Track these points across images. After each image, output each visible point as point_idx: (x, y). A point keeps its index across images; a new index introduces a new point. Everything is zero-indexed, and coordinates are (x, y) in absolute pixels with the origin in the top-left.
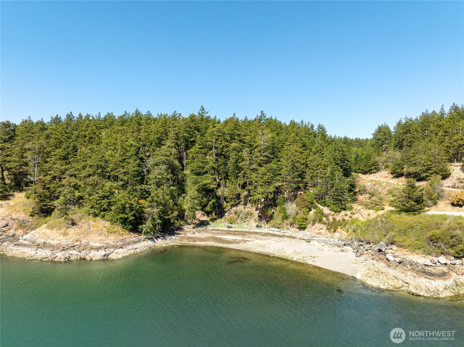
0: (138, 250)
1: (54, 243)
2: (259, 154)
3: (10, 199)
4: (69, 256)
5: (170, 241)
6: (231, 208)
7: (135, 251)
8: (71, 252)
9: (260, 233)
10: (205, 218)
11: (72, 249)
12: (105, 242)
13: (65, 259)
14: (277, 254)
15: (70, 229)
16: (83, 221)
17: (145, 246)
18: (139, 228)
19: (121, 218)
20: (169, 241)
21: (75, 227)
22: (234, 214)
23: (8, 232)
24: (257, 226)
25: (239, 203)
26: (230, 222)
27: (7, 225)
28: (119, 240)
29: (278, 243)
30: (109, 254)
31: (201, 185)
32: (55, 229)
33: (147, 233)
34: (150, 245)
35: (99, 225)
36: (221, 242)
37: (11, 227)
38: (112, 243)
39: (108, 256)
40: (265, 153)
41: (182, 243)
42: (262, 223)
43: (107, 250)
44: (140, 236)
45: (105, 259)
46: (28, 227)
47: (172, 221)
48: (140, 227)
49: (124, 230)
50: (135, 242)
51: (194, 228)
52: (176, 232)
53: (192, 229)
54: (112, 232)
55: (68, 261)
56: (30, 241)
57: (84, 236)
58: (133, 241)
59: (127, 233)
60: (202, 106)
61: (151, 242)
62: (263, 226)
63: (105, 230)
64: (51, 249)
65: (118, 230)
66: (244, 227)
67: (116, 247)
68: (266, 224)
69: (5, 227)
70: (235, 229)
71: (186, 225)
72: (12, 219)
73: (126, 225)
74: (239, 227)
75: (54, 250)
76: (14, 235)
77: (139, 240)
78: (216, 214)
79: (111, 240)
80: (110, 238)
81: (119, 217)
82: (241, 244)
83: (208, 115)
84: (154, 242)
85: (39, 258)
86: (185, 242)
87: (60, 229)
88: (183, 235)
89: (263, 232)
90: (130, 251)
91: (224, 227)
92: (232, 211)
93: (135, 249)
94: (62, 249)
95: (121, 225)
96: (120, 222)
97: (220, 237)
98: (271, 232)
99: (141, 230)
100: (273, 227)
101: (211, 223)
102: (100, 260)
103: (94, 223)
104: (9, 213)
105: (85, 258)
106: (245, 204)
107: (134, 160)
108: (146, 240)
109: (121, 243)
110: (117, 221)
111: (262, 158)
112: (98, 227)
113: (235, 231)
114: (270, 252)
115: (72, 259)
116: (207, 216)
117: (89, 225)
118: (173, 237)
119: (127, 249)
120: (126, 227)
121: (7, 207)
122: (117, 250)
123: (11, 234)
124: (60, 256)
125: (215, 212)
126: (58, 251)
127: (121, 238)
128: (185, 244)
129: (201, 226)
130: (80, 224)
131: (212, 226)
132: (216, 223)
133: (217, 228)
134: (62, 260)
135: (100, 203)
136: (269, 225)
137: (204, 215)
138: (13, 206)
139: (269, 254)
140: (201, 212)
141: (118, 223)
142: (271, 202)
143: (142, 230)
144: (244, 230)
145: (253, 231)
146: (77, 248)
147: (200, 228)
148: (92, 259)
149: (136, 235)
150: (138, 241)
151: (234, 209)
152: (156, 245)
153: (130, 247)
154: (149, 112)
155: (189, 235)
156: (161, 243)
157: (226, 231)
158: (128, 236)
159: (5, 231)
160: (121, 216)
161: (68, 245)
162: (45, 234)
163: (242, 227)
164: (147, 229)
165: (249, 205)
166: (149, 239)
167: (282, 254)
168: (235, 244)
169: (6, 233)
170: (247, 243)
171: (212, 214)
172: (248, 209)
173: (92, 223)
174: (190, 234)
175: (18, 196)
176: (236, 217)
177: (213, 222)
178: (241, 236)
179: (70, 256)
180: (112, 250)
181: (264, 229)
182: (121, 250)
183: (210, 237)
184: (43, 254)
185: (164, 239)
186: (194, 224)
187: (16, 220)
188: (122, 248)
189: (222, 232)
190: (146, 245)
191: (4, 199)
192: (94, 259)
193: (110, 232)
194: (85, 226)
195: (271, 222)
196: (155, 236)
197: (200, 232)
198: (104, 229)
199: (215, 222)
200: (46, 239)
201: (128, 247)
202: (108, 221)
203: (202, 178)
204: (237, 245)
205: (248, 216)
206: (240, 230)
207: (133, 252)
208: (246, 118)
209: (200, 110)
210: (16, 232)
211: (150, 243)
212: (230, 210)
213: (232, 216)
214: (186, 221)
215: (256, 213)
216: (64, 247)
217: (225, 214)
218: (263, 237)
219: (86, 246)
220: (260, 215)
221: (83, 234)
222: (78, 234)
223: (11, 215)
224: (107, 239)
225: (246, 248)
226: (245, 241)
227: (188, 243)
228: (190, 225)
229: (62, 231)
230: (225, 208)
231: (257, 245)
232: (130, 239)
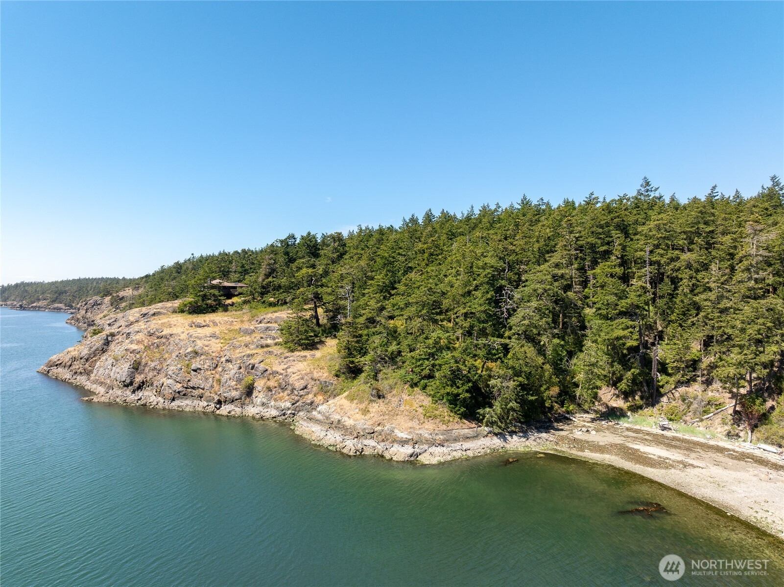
0: (470, 454)
1: (349, 422)
2: (746, 275)
3: (318, 349)
4: (362, 448)
5: (535, 443)
6: (676, 387)
7: (464, 453)
8: (366, 442)
9: (728, 450)
10: (620, 403)
11: (369, 437)
12: (417, 432)
13: (356, 453)
14: (746, 513)
15: (374, 405)
16: (394, 392)
17: (485, 447)
18: (478, 413)
19: (448, 394)
20: (531, 442)
21: (381, 401)
22: (680, 401)
23: (306, 397)
24: (729, 435)
25: (693, 379)
26: (670, 417)
27: (306, 387)
28: (440, 430)
29: (764, 484)
30: (420, 454)
31: (608, 339)
32: (355, 401)
33: (491, 424)
34: (495, 446)
35: (414, 402)
36: (631, 460)
37: (310, 390)
38: (426, 435)
39: (417, 457)
40: (761, 272)
41: (556, 450)
42: (741, 428)
43: (417, 446)
44: (480, 426)
45: (412, 462)
46: (330, 392)
47: (547, 405)
48: (481, 411)
49: (452, 414)
50: (467, 438)
51: (593, 420)
52: (555, 424)
53: (588, 422)
54: (430, 417)
55: (360, 455)
56: (324, 415)
57: (389, 419)
58: (464, 435)
59: (457, 419)
60: (645, 178)
61: (499, 441)
62: (742, 434)
63: (422, 411)
64: (342, 433)
65: (442, 413)
66: (699, 433)
67: (432, 443)
68: (750, 433)
69: (303, 389)
70: (675, 434)
71: (579, 413)
72: (312, 379)
73: (456, 405)
74: (685, 431)
75: (345, 435)
76: (312, 403)
77: (476, 435)
78: (642, 398)
79: (427, 429)
80: (427, 427)
81: (446, 391)
82: (673, 470)
83: (657, 194)
84: (505, 440)
85: (326, 445)
86: (565, 449)
87: (361, 402)
88: (568, 432)
89: (737, 449)
90: (454, 453)
91: (654, 427)
92: (677, 395)
93: (466, 450)
94: (355, 435)
95: (448, 404)
96: (448, 400)
97: (636, 447)
98: (758, 453)
99: (481, 417)
100: (766, 440)
101: (629, 413)
102: (403, 462)
103: (408, 398)
104: (310, 370)
105: (383, 456)
106: (708, 382)
107: (484, 293)
108: (490, 435)
109: (442, 437)
110: (443, 397)
111: (752, 283)
112: (411, 406)
113: (675, 439)
114: (732, 503)
115: (366, 453)
116: (624, 399)
117: (400, 401)
118: (544, 435)
119: (451, 448)
120: (457, 409)
121: (311, 360)
122: (433, 449)
123: (309, 401)
124: (350, 446)
125: (641, 392)
126: (351, 437)
127: (444, 427)
128: (560, 452)
129: (608, 419)
130: (389, 396)
131: (631, 421)
132: (640, 415)
133: (638, 427)
134: (351, 454)
135: (422, 365)
136: (757, 435)
137: (618, 396)
138: (319, 359)
139: (727, 507)
140: (613, 390)
141: (445, 400)
142: (769, 382)
143: (484, 417)
144: (695, 439)
145: (716, 443)
146: (375, 436)
147: (603, 422)
148: (392, 458)
149: (474, 425)
150: (474, 437)
151: (682, 389)
152: (508, 446)
153: (457, 445)
154: (542, 200)
155: (578, 434)
156: (516, 444)
157: (654, 435)
158: (457, 426)
159: (302, 395)
160: (448, 389)
161: (365, 429)
162: (342, 407)
163: (692, 432)
164: (492, 417)
165: (717, 385)
166: (496, 434)
167: (759, 516)
168: (662, 468)
169: (303, 398)
170: (689, 470)
171: (634, 397)
172: (712, 394)
173: (405, 397)
174: (580, 433)
175: (330, 343)
176: (683, 407)
177: (634, 412)
178: (682, 451)
179: (364, 448)
180: (426, 447)
181: (743, 444)
182: (439, 449)
183: (616, 445)
184: (332, 438)
185: (524, 437)
186: (596, 412)
187: (317, 381)
188: (443, 446)
189: (647, 437)
190: (488, 444)
191: (311, 348)
192: (395, 458)
193: (430, 416)
194: (395, 400)
195: (763, 429)
196: (509, 430)
197: (601, 430)
198: (420, 410)
199: (639, 413)
200: (342, 415)
201: (452, 445)
202: (430, 395)
203: (612, 325)
204: (663, 471)
205: (712, 410)
206: (687, 437)
207: (460, 455)
208: (737, 195)
209: (642, 185)
210: (316, 398)
211: (496, 442)
212: (673, 391)
213: (675, 405)
214: (579, 405)
215: (730, 405)
216: (359, 433)
217: (662, 399)
218: (731, 462)
219: (389, 435)
220: (737, 409)
221: (388, 414)
222: (381, 413)
223: (311, 373)
224: (420, 427)
225: (680, 481)
226: (685, 465)
227: (568, 450)
228: (588, 413)
229: (363, 406)
230: (662, 387)
231: (710, 479)
232: (460, 431)
